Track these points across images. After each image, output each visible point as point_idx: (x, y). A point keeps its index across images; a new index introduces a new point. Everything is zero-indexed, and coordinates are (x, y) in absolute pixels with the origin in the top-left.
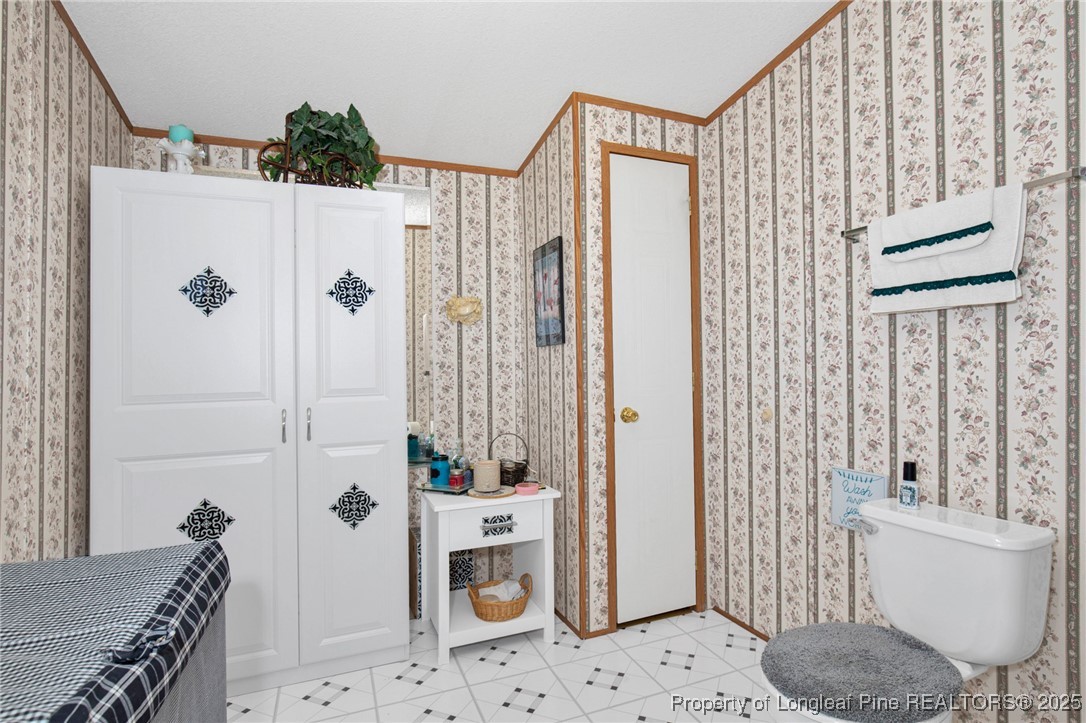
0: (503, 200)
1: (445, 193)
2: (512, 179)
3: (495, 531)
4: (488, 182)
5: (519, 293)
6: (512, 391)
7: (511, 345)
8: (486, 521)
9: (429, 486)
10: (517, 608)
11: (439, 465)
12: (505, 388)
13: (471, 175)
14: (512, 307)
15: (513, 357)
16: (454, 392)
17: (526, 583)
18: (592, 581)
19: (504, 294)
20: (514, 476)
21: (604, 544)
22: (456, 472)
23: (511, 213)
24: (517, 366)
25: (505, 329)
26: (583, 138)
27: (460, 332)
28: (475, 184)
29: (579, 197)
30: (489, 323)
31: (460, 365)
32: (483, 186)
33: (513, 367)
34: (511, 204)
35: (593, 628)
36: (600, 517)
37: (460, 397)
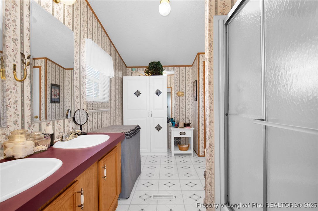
0: (189, 71)
1: (177, 71)
2: (191, 67)
3: (182, 134)
4: (186, 68)
5: (192, 90)
6: (190, 110)
7: (190, 101)
8: (180, 132)
9: (172, 126)
10: (187, 149)
11: (173, 123)
12: (189, 109)
13: (182, 67)
14: (191, 93)
15: (191, 103)
16: (179, 110)
17: (189, 145)
18: (201, 146)
19: (189, 90)
20: (187, 125)
21: (203, 139)
22: (176, 124)
23: (191, 74)
24: (192, 105)
25: (189, 97)
26: (200, 61)
27: (180, 98)
28: (183, 69)
29: (199, 73)
30: (186, 96)
31: (180, 104)
32: (185, 69)
33: (191, 105)
34: (191, 72)
35: (201, 155)
36: (202, 134)
37: (180, 111)
